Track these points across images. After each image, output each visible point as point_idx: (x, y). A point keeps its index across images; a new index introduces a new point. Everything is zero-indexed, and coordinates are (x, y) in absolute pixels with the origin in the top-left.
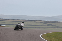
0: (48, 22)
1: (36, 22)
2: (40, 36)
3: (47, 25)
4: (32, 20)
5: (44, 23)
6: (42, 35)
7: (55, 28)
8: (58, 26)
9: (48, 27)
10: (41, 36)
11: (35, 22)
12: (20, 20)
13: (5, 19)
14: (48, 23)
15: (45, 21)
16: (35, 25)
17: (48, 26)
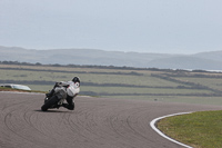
0: (180, 73)
1: (136, 74)
2: (152, 124)
3: (177, 85)
4: (124, 68)
5: (165, 78)
6: (158, 121)
7: (205, 95)
8: (215, 87)
9: (179, 91)
10: (156, 125)
11: (133, 74)
12: (79, 66)
13: (24, 64)
14: (181, 79)
15: (169, 70)
16: (133, 86)
17: (180, 87)
